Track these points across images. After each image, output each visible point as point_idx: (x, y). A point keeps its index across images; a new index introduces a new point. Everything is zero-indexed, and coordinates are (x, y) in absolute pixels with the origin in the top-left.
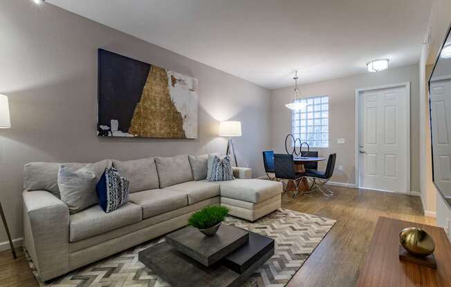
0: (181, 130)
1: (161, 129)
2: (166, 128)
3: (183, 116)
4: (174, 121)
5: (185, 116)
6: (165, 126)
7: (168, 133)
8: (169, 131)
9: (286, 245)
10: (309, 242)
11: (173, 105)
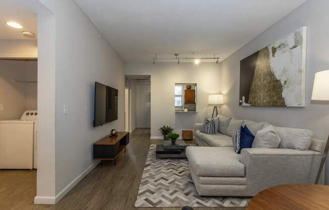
0: (281, 98)
1: (264, 99)
2: (267, 98)
3: (283, 83)
4: (274, 90)
5: (285, 82)
6: (266, 96)
7: (269, 102)
8: (269, 100)
9: (158, 168)
10: (148, 173)
11: (273, 75)
